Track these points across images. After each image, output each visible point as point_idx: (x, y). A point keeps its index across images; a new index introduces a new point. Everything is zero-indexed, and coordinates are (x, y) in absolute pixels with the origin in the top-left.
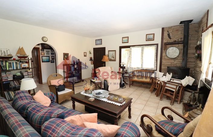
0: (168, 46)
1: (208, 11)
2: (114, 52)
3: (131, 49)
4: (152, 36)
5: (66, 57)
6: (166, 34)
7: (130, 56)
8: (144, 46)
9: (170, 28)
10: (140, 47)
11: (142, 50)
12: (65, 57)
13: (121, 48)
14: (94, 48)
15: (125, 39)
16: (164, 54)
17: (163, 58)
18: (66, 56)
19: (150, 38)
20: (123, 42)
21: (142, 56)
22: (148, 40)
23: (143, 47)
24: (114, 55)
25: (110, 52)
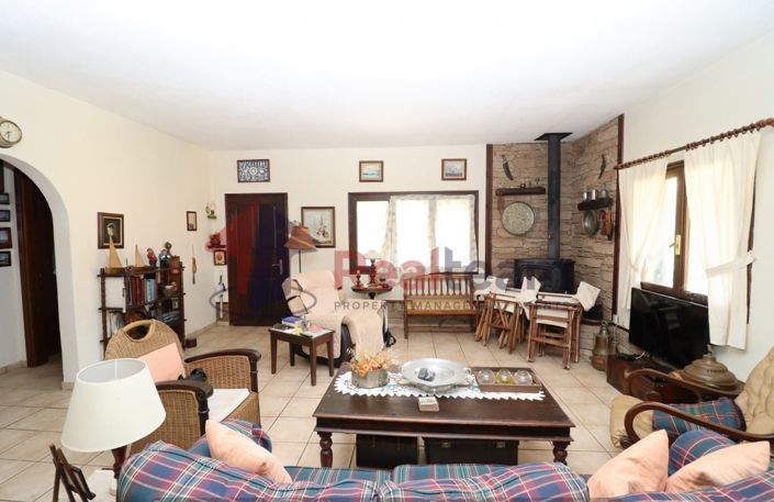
0: (507, 199)
1: (621, 119)
2: (329, 213)
3: (394, 205)
4: (459, 167)
5: (110, 232)
6: (498, 164)
7: (391, 230)
8: (438, 196)
9: (509, 147)
10: (425, 198)
11: (432, 210)
12: (106, 231)
13: (354, 198)
14: (228, 197)
15: (371, 170)
16: (495, 224)
17: (494, 233)
18: (111, 229)
19: (452, 172)
20: (363, 177)
21: (433, 230)
22: (446, 176)
23: (434, 198)
24: (328, 223)
25: (307, 213)
